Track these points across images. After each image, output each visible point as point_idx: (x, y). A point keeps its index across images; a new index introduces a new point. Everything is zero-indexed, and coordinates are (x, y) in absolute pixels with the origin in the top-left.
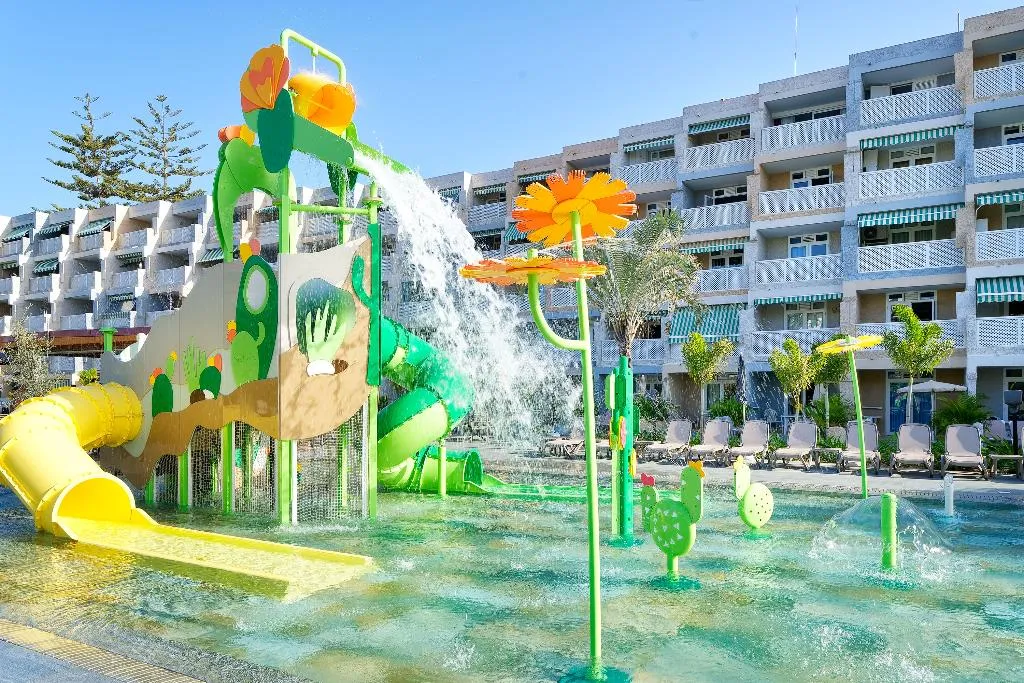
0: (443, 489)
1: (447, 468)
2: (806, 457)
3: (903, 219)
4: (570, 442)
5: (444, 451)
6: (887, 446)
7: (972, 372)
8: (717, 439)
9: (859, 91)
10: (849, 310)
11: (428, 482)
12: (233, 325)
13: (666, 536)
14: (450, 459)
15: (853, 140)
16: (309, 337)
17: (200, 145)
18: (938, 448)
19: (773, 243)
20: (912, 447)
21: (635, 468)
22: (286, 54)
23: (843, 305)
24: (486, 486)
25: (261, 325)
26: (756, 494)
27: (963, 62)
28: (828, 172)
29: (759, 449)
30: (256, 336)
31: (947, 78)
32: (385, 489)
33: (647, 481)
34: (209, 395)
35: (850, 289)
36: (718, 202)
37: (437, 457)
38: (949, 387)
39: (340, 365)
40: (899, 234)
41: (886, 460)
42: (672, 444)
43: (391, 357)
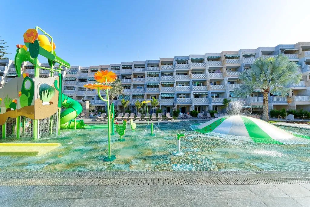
0: (75, 128)
1: (76, 124)
2: (140, 119)
3: (152, 84)
4: (101, 118)
5: (75, 120)
6: (151, 116)
7: (160, 106)
8: (127, 116)
9: (147, 66)
10: (145, 97)
11: (72, 127)
12: (20, 93)
13: (120, 132)
14: (77, 122)
15: (146, 72)
16: (43, 96)
17: (6, 46)
18: (157, 117)
19: (135, 86)
20: (154, 117)
21: (114, 121)
22: (37, 32)
23: (145, 96)
24: (85, 127)
25: (29, 93)
26: (133, 124)
27: (160, 64)
28: (143, 76)
29: (133, 117)
30: (27, 95)
31: (158, 66)
32: (62, 129)
33: (117, 123)
34: (12, 109)
35: (146, 94)
36: (127, 78)
37: (74, 122)
38: (158, 108)
39: (51, 103)
40: (152, 87)
41: (151, 118)
42: (119, 117)
43: (63, 101)
